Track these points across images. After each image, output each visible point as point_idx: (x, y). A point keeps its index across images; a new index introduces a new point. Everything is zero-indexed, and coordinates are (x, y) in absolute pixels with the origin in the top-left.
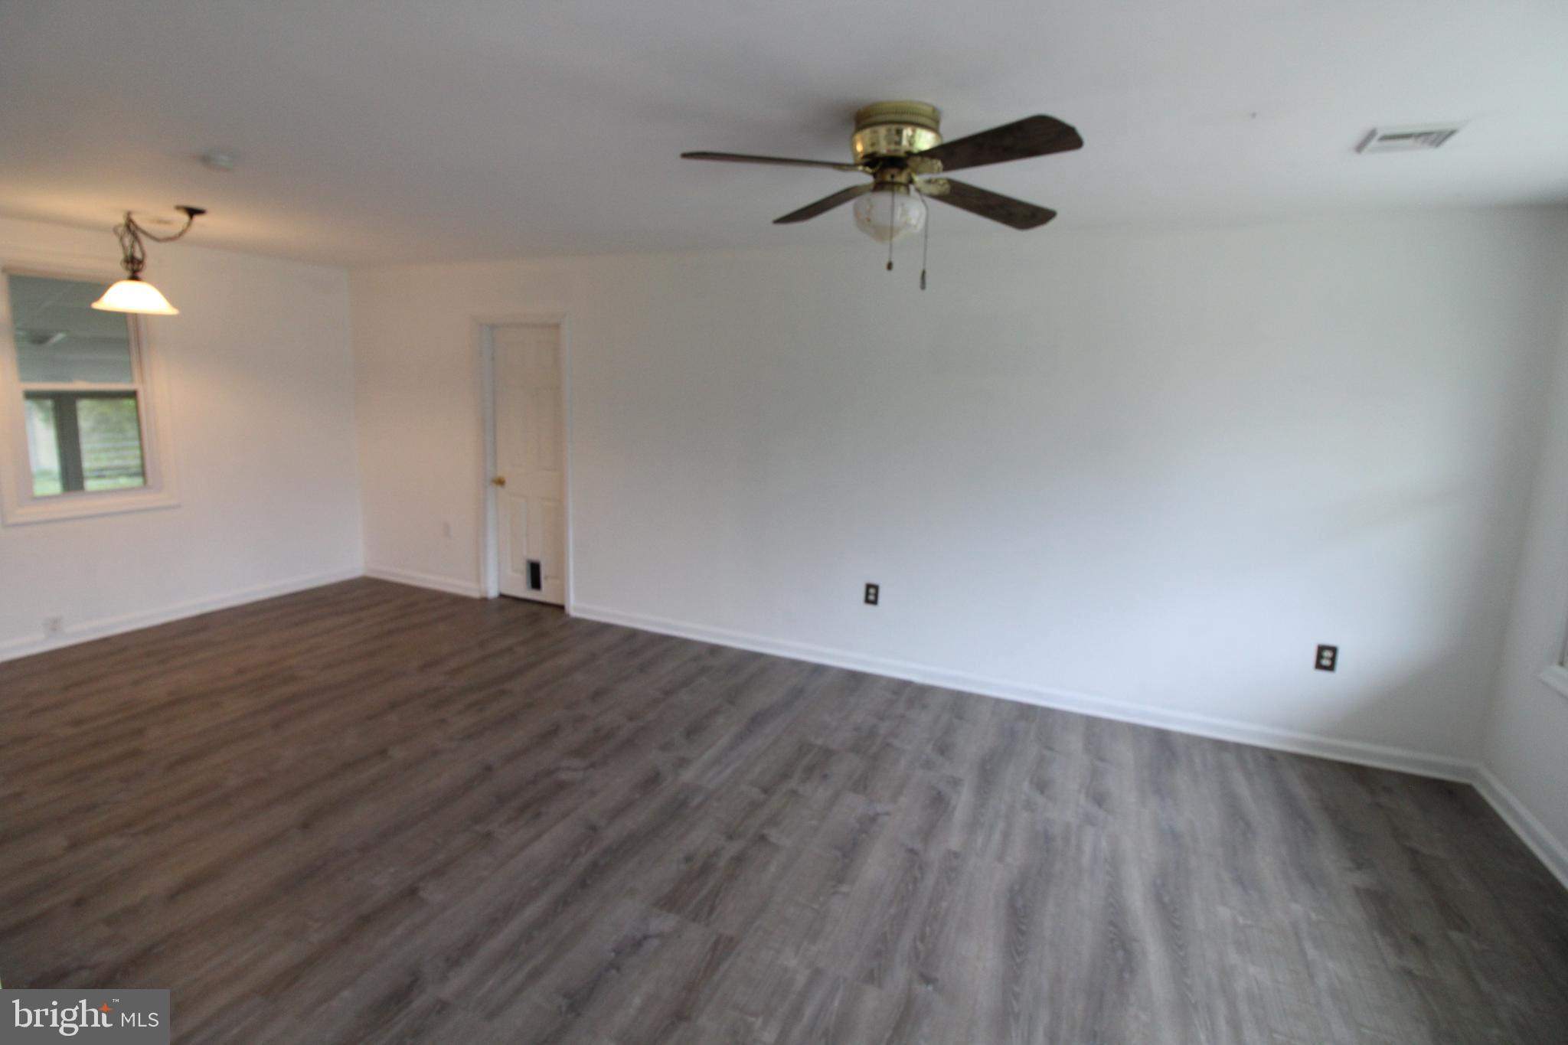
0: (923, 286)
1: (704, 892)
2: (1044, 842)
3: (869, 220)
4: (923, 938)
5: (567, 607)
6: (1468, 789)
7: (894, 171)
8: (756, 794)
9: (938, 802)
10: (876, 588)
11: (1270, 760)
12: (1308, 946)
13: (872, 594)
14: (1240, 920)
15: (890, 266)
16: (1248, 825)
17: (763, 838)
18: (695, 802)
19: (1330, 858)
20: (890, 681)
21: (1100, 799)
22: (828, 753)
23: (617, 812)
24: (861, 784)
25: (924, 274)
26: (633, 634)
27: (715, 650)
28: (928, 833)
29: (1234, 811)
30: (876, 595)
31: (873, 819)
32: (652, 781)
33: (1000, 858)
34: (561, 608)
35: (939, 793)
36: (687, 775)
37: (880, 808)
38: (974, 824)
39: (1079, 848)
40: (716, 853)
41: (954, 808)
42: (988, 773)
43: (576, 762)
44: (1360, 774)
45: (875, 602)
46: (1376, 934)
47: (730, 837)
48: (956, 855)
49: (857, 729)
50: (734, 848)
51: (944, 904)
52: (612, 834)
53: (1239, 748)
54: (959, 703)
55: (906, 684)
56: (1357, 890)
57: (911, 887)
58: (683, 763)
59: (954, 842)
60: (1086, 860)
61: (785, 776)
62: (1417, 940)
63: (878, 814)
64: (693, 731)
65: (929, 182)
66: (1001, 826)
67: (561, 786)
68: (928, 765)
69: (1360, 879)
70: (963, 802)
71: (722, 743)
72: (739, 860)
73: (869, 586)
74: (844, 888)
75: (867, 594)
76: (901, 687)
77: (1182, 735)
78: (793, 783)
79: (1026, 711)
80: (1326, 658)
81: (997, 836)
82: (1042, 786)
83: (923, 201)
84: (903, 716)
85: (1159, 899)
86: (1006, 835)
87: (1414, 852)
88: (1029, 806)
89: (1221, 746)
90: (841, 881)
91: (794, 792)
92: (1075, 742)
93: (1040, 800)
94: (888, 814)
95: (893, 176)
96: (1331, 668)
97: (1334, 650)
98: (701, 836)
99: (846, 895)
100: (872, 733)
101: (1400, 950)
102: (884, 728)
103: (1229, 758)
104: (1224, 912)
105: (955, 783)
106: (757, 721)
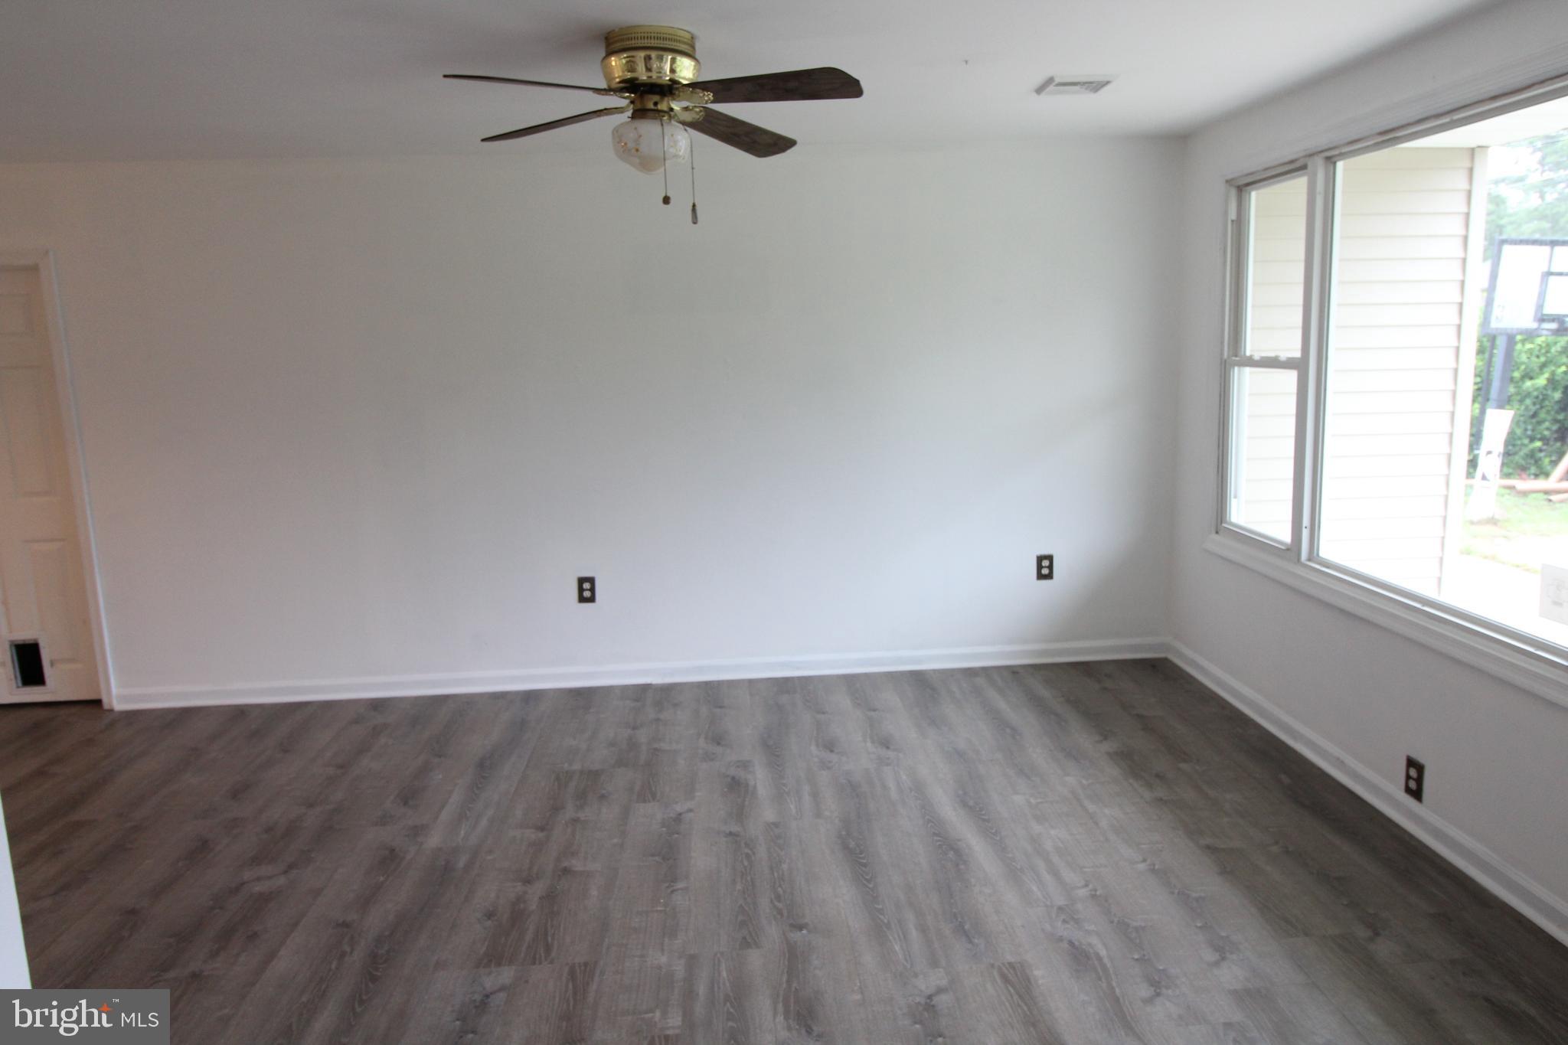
0: (695, 221)
1: (529, 936)
2: (852, 790)
3: (637, 150)
4: (778, 898)
5: (105, 701)
6: (1165, 660)
7: (656, 98)
8: (532, 835)
9: (736, 787)
10: (591, 580)
11: (1014, 674)
12: (1086, 803)
13: (586, 589)
14: (1033, 801)
15: (666, 200)
16: (1013, 729)
17: (566, 871)
18: (461, 864)
19: (1083, 738)
20: (625, 688)
21: (886, 743)
22: (594, 775)
23: (366, 901)
24: (647, 793)
25: (694, 206)
26: (239, 713)
27: (378, 705)
28: (740, 814)
29: (1000, 723)
30: (592, 590)
31: (678, 818)
32: (389, 859)
33: (818, 815)
34: (97, 703)
35: (733, 778)
36: (434, 840)
37: (679, 808)
38: (779, 797)
39: (885, 787)
40: (520, 899)
41: (755, 787)
42: (773, 749)
43: (265, 870)
44: (1085, 669)
45: (592, 599)
46: (1131, 781)
47: (528, 881)
48: (776, 825)
49: (612, 744)
50: (538, 889)
51: (785, 866)
52: (375, 921)
53: (985, 671)
54: (712, 694)
55: (645, 688)
56: (1108, 754)
57: (746, 863)
58: (417, 832)
59: (769, 814)
60: (894, 794)
61: (556, 809)
62: (1159, 776)
63: (680, 814)
64: (409, 796)
65: (686, 109)
66: (806, 789)
67: (265, 898)
68: (709, 757)
69: (1107, 746)
70: (760, 778)
71: (456, 797)
72: (550, 898)
73: (581, 581)
74: (680, 885)
75: (581, 590)
76: (640, 693)
77: (934, 671)
78: (570, 812)
79: (784, 685)
80: (1045, 568)
81: (807, 798)
82: (830, 746)
83: (686, 130)
84: (658, 720)
85: (964, 804)
86: (815, 795)
87: (1140, 717)
88: (825, 765)
89: (970, 673)
90: (674, 880)
91: (575, 821)
92: (843, 701)
93: (834, 757)
94: (691, 810)
95: (656, 104)
96: (1050, 576)
97: (1050, 558)
98: (491, 891)
99: (686, 889)
100: (633, 745)
101: (1150, 786)
102: (642, 736)
103: (980, 681)
104: (1019, 799)
105: (745, 765)
106: (485, 767)
